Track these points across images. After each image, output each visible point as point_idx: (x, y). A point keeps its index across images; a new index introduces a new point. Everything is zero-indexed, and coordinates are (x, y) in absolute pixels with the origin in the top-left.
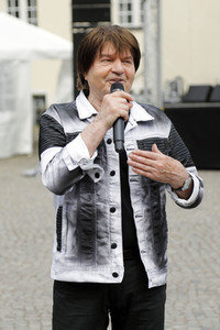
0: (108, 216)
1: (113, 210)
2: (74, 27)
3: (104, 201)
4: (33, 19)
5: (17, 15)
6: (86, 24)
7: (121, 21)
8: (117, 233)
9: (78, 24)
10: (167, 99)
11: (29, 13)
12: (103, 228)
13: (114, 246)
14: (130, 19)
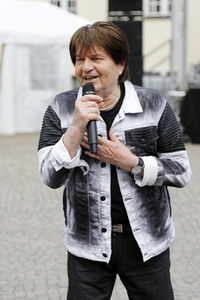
0: (99, 204)
1: (103, 199)
2: (110, 16)
3: (96, 191)
4: (72, 9)
5: (59, 4)
6: (120, 13)
7: (151, 11)
8: (107, 219)
9: (113, 13)
10: (191, 80)
11: (69, 3)
12: (95, 214)
13: (104, 230)
14: (158, 9)
